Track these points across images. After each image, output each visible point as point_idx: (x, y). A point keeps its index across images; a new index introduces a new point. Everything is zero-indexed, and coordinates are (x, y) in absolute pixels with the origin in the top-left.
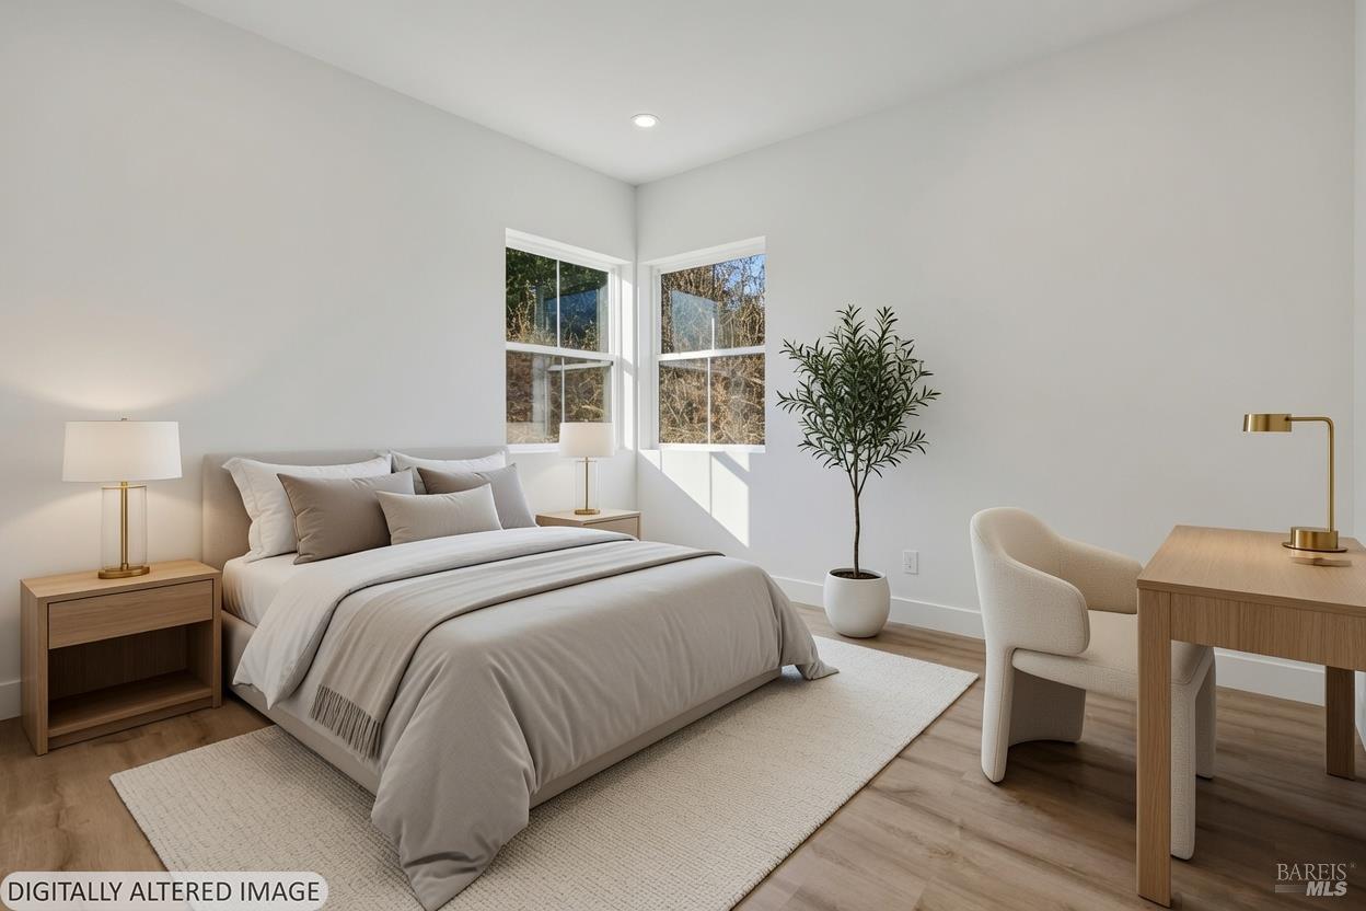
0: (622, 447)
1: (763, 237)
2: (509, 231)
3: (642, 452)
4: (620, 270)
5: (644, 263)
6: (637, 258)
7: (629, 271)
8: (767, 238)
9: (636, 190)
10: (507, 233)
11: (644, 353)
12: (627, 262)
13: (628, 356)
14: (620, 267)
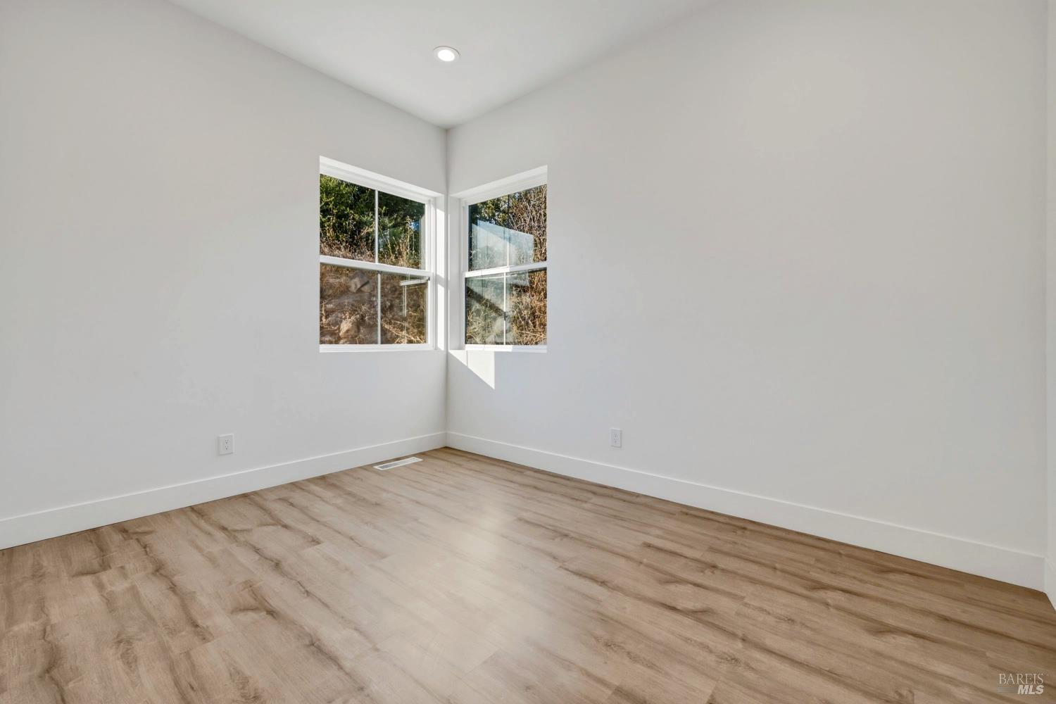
0: (436, 348)
1: (546, 166)
2: (323, 160)
3: (451, 352)
4: (435, 202)
5: (455, 195)
6: (448, 192)
7: (442, 201)
8: (548, 167)
9: (447, 132)
10: (321, 161)
11: (454, 270)
12: (440, 194)
13: (441, 273)
14: (435, 198)
